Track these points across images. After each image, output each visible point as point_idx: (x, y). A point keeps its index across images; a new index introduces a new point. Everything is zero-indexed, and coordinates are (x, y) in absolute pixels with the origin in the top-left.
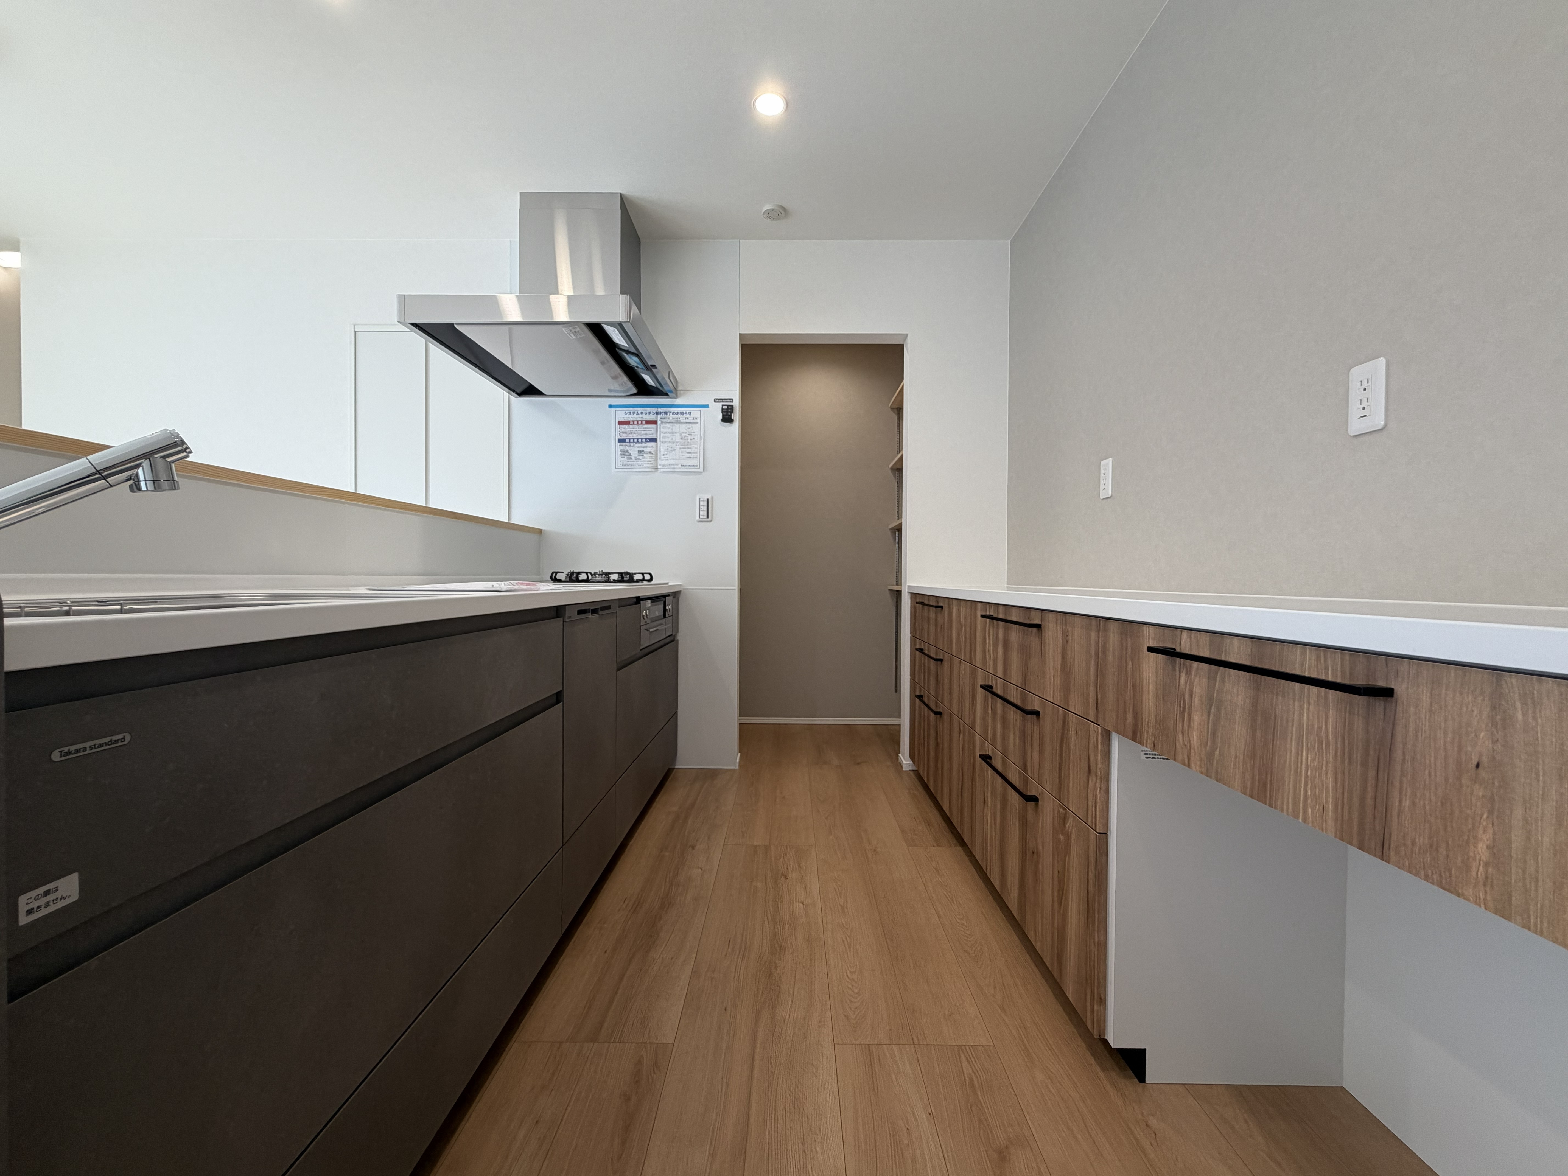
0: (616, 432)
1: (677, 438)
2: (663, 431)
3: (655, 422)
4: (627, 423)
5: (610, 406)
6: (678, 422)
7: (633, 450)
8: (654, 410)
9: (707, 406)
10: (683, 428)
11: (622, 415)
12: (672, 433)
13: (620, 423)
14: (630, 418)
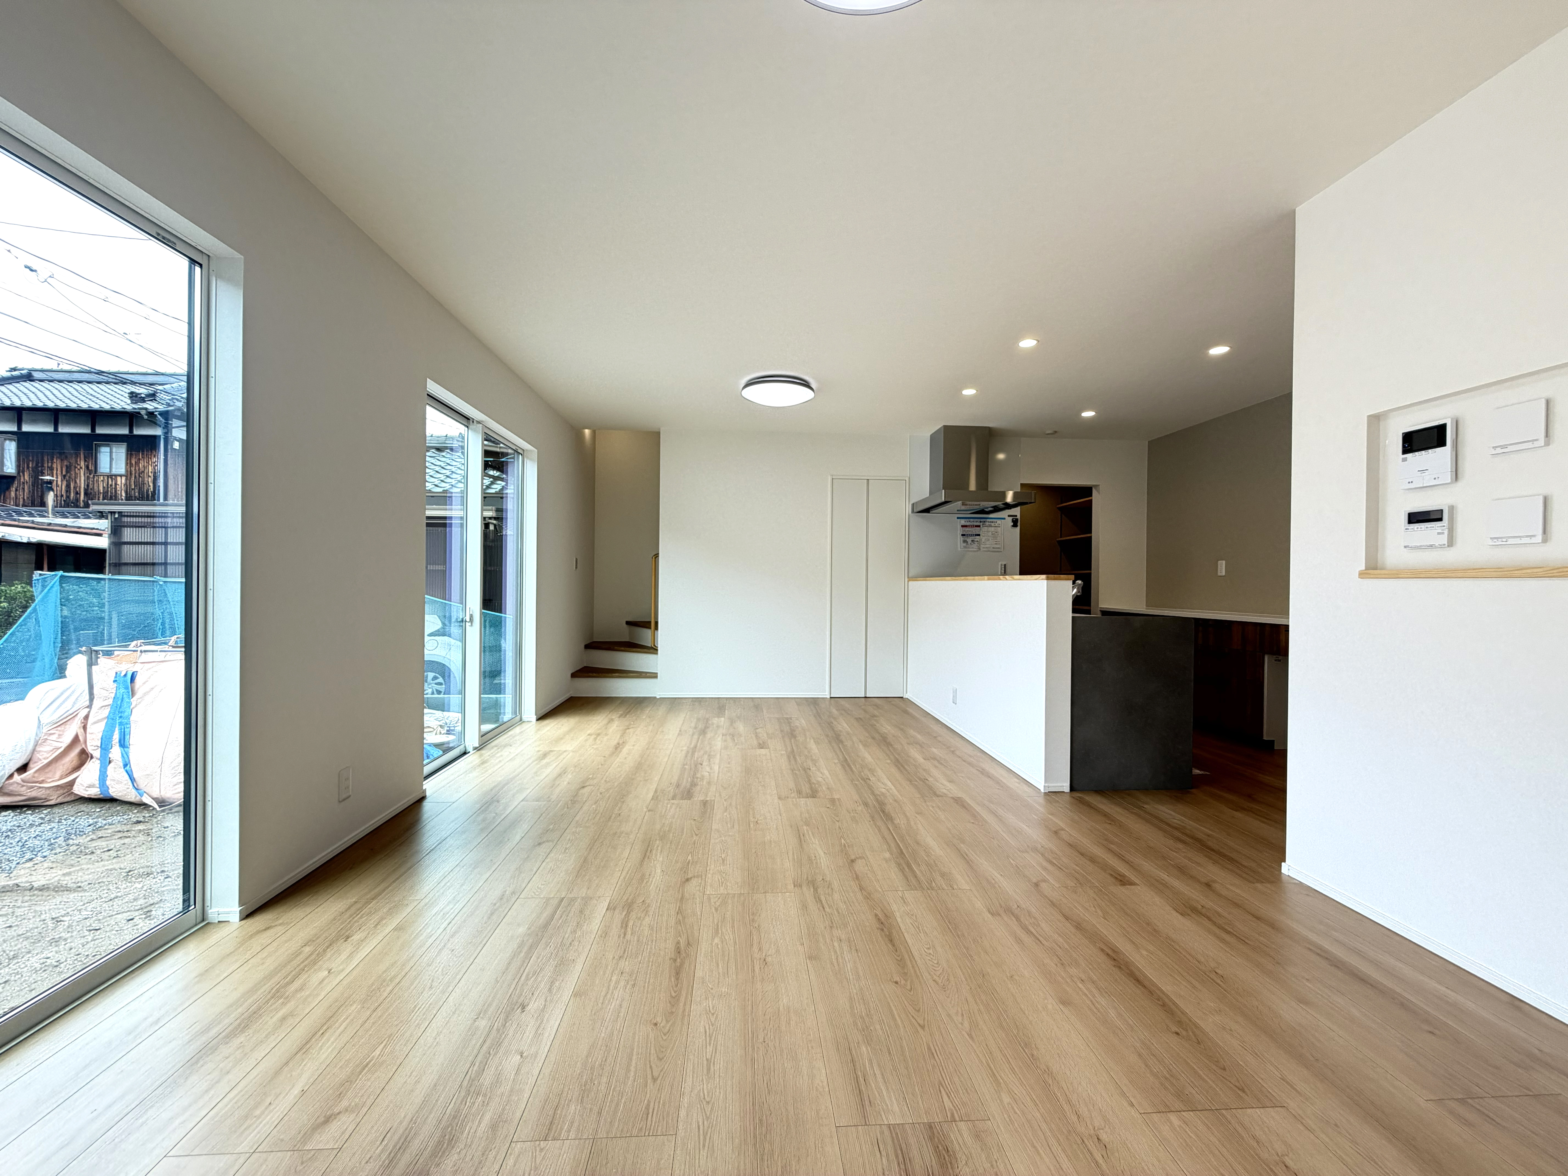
0: (960, 531)
1: (990, 534)
2: (983, 530)
3: (979, 526)
4: (966, 526)
5: (958, 518)
6: (990, 526)
7: (969, 540)
8: (979, 520)
9: (1004, 519)
10: (992, 529)
11: (963, 522)
12: (988, 532)
13: (962, 526)
14: (968, 524)
